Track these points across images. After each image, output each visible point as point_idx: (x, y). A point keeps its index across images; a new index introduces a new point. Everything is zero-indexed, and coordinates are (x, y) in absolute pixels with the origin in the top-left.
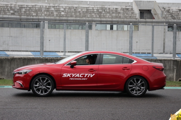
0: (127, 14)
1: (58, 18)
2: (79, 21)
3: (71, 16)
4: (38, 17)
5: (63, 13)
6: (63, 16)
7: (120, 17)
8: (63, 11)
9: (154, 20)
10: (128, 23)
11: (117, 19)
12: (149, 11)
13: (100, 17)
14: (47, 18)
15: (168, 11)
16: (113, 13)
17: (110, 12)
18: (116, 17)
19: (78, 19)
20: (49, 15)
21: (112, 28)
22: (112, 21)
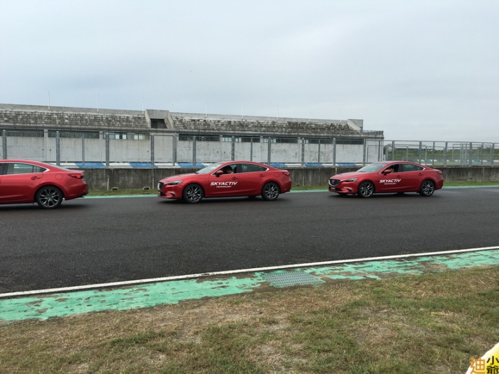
0: (138, 123)
1: (59, 126)
2: (84, 129)
3: (76, 124)
4: (35, 125)
5: (66, 121)
6: (66, 124)
7: (131, 126)
8: (67, 119)
9: (165, 130)
10: (139, 133)
11: (127, 128)
12: (162, 121)
13: (109, 125)
14: (47, 126)
15: (181, 121)
16: (124, 121)
17: (121, 120)
18: (127, 126)
19: (83, 127)
20: (50, 123)
21: (121, 137)
22: (121, 130)
